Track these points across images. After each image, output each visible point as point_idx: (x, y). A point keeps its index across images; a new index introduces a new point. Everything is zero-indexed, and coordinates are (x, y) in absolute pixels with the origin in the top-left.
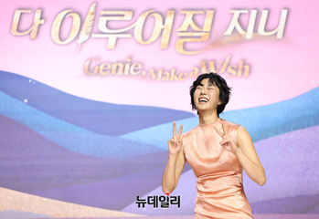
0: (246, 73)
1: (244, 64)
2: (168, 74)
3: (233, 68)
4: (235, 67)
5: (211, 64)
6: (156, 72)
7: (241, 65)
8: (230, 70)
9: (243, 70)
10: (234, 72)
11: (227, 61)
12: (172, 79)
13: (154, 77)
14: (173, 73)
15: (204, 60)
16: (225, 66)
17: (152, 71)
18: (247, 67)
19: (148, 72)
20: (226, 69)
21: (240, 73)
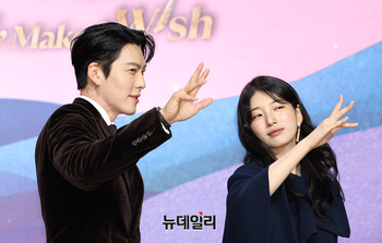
0: (207, 32)
1: (202, 15)
2: (51, 35)
3: (179, 22)
4: (184, 19)
5: (137, 14)
6: (27, 33)
7: (195, 15)
8: (173, 26)
9: (201, 24)
10: (182, 30)
11: (168, 8)
12: (59, 45)
13: (23, 41)
14: (60, 34)
15: (123, 8)
16: (163, 17)
17: (19, 30)
18: (208, 20)
19: (11, 31)
20: (167, 25)
21: (193, 31)
